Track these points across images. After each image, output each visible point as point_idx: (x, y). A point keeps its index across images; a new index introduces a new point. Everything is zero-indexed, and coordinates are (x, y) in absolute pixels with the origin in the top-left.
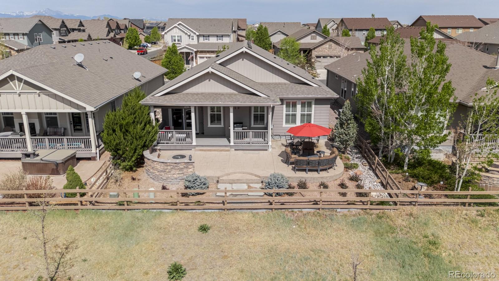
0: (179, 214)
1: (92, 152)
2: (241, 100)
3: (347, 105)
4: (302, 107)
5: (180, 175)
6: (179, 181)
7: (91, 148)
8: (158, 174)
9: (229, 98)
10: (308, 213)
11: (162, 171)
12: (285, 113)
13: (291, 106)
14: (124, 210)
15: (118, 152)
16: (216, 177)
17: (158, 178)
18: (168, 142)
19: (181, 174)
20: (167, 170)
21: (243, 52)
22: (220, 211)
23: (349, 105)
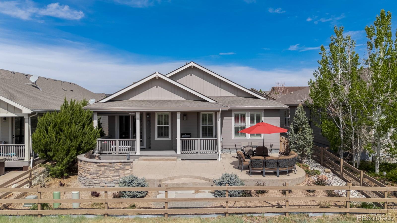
0: (106, 220)
1: (25, 160)
2: (188, 105)
3: (300, 109)
4: (251, 119)
5: (115, 178)
6: (114, 185)
7: (25, 157)
8: (90, 177)
9: (176, 103)
10: (273, 218)
11: (94, 174)
12: (233, 125)
13: (240, 118)
14: (36, 216)
15: (48, 153)
16: (157, 180)
17: (90, 182)
18: (110, 152)
19: (117, 176)
20: (100, 172)
21: (191, 66)
22: (159, 217)
23: (302, 108)
